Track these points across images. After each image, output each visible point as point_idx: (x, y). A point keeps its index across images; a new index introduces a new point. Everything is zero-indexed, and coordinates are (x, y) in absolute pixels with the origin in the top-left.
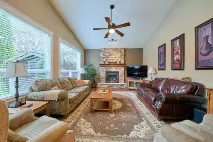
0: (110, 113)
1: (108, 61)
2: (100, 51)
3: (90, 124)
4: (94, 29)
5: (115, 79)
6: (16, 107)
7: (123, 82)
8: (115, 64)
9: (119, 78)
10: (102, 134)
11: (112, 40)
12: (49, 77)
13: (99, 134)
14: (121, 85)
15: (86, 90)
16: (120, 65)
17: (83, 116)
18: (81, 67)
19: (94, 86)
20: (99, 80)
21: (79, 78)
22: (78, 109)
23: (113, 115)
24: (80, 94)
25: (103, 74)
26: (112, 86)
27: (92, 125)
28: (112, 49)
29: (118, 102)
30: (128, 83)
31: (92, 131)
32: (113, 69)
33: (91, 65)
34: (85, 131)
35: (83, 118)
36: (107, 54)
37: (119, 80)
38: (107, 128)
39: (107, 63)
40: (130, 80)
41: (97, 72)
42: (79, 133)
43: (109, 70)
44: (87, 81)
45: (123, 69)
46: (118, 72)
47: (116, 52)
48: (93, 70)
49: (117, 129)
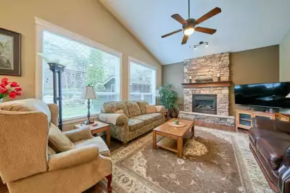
0: (179, 157)
1: (197, 78)
2: (184, 64)
3: (146, 161)
4: (163, 37)
5: (208, 107)
6: (87, 124)
7: (227, 113)
8: (209, 82)
9: (218, 107)
10: (154, 180)
11: (201, 43)
12: (118, 100)
13: (150, 179)
14: (221, 119)
15: (156, 119)
16: (220, 83)
17: (143, 150)
18: (157, 88)
19: (174, 114)
20: (182, 106)
21: (154, 103)
22: (141, 140)
23: (183, 162)
24: (146, 123)
25: (188, 99)
26: (204, 119)
27: (147, 164)
28: (203, 57)
29: (201, 145)
30: (238, 117)
31: (143, 171)
32: (205, 91)
33: (170, 86)
34: (137, 167)
35: (142, 152)
36: (194, 68)
37: (218, 109)
38: (164, 176)
39: (193, 82)
40: (240, 110)
41: (179, 96)
42: (129, 167)
43: (197, 93)
44: (159, 108)
45: (226, 91)
46: (216, 95)
47: (211, 62)
48: (173, 92)
49: (178, 183)
